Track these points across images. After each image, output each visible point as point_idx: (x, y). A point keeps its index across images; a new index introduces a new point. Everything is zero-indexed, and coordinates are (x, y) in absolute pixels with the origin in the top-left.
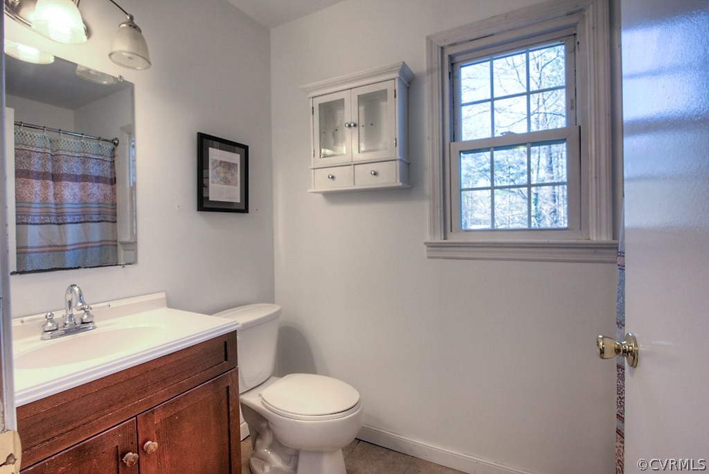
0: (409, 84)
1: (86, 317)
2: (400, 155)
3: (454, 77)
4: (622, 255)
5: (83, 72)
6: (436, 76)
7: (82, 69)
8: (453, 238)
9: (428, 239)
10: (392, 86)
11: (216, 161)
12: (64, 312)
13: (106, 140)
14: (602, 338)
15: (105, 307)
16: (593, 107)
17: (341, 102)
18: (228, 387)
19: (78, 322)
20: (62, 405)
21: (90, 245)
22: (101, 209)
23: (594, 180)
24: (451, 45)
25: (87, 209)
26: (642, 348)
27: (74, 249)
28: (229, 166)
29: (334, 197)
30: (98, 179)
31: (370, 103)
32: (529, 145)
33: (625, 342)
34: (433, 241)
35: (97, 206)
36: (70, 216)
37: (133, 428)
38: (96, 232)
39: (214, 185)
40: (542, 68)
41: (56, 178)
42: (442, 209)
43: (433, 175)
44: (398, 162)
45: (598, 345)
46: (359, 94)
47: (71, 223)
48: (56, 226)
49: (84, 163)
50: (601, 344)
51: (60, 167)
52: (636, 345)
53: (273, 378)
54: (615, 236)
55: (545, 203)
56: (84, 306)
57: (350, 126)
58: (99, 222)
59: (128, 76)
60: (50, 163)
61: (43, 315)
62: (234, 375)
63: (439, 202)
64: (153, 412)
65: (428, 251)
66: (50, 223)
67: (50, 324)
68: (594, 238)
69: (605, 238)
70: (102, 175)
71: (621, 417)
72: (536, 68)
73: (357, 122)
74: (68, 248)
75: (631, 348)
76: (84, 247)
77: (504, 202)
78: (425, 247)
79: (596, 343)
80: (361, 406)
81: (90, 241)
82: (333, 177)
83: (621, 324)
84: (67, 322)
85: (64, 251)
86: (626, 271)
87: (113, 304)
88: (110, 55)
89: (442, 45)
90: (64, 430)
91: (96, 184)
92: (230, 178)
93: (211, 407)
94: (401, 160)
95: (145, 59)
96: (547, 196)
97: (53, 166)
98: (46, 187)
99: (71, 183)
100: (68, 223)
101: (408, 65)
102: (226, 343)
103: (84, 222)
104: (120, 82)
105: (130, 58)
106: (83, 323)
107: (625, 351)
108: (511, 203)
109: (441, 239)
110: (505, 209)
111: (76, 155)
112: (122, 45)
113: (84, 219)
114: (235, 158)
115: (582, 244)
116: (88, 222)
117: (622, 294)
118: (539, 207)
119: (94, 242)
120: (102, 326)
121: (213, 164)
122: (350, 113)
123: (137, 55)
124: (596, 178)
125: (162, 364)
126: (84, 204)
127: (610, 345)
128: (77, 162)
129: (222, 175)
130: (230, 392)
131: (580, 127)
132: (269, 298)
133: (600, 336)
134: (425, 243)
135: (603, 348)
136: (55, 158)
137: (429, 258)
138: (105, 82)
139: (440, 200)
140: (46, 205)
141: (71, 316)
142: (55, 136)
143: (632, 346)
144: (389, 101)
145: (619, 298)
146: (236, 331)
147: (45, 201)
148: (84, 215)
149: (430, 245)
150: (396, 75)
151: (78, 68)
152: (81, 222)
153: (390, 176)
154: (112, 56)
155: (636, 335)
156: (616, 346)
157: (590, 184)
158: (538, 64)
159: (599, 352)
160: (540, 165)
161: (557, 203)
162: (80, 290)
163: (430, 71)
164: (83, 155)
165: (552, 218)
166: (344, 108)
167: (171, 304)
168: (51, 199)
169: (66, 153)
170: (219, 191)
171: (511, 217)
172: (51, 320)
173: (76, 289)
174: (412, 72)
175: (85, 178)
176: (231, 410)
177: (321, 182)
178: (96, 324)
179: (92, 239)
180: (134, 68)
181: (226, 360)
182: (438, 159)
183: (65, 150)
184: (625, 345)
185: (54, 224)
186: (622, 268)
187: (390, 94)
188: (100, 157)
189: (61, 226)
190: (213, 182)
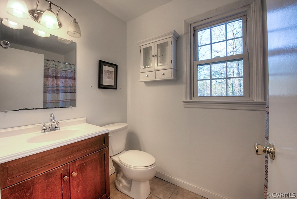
0: (177, 39)
1: (57, 125)
2: (173, 67)
3: (195, 36)
4: (268, 107)
5: (60, 39)
6: (188, 35)
7: (59, 38)
8: (194, 100)
9: (184, 100)
10: (170, 40)
11: (105, 70)
12: (49, 123)
13: (73, 65)
14: (257, 145)
15: (64, 122)
16: (255, 44)
17: (151, 47)
18: (105, 154)
19: (54, 127)
20: (41, 157)
21: (67, 100)
22: (71, 88)
23: (255, 75)
24: (194, 23)
25: (66, 88)
26: (277, 151)
27: (62, 102)
28: (110, 72)
29: (148, 83)
30: (70, 78)
31: (162, 47)
32: (227, 61)
33: (268, 147)
34: (186, 101)
35: (70, 87)
36: (61, 90)
37: (68, 167)
38: (69, 96)
39: (105, 79)
40: (235, 35)
41: (57, 77)
42: (190, 88)
43: (187, 75)
44: (172, 69)
45: (255, 148)
46: (158, 44)
47: (61, 93)
48: (56, 94)
49: (66, 72)
50: (257, 147)
51: (58, 74)
52: (274, 149)
53: (124, 151)
54: (265, 100)
55: (236, 87)
56: (55, 121)
57: (154, 56)
58: (70, 93)
59: (75, 40)
60: (55, 73)
61: (42, 124)
62: (107, 150)
63: (189, 85)
64: (75, 162)
65: (184, 104)
66: (54, 93)
67: (44, 127)
68: (255, 100)
69: (261, 100)
70: (71, 76)
71: (266, 179)
72: (233, 35)
73: (156, 55)
74: (60, 101)
75: (271, 150)
76: (65, 101)
77: (219, 87)
78: (183, 103)
79: (254, 147)
80: (156, 164)
81: (67, 99)
82: (148, 76)
83: (267, 138)
84: (50, 127)
85: (59, 102)
86: (269, 114)
87: (67, 121)
88: (67, 32)
89: (190, 23)
90: (42, 166)
91: (70, 80)
92: (110, 76)
93: (98, 161)
94: (173, 69)
95: (79, 33)
96: (237, 85)
97: (56, 73)
98: (53, 81)
99: (61, 79)
100: (60, 93)
101: (176, 31)
102: (104, 137)
103: (66, 93)
104: (71, 42)
105: (74, 33)
106: (56, 127)
107: (268, 152)
108: (222, 88)
109: (189, 100)
110: (220, 90)
111: (63, 70)
112: (71, 29)
113: (65, 92)
114: (113, 69)
115: (250, 103)
116: (67, 93)
117: (267, 124)
118: (233, 89)
119: (69, 100)
120: (62, 129)
121: (104, 71)
122: (154, 51)
123: (77, 32)
124: (256, 74)
125: (79, 144)
126: (66, 86)
127: (261, 148)
128: (64, 72)
129: (108, 75)
130: (106, 156)
131: (249, 53)
132: (125, 121)
133: (256, 144)
134: (183, 101)
135: (258, 149)
136: (56, 71)
137: (184, 107)
138: (67, 43)
139: (189, 84)
140: (53, 87)
141: (51, 125)
142: (57, 63)
143: (272, 149)
144: (169, 46)
145: (266, 126)
146: (108, 133)
147: (53, 85)
148: (65, 90)
149: (185, 102)
150: (172, 36)
151: (58, 38)
152: (64, 93)
153: (169, 75)
154: (68, 33)
155: (274, 144)
156: (264, 149)
157: (254, 77)
158: (233, 34)
159: (256, 151)
160: (234, 72)
161: (241, 88)
162: (54, 116)
163: (186, 34)
164: (65, 70)
165: (239, 93)
166: (152, 49)
167: (88, 122)
168: (55, 85)
169: (60, 69)
170: (106, 81)
171: (222, 93)
172: (45, 126)
173: (53, 115)
174: (178, 34)
175: (66, 78)
176: (106, 162)
177: (144, 78)
178: (60, 128)
179: (68, 99)
180: (76, 37)
181: (104, 143)
182: (188, 68)
183: (60, 68)
184: (269, 149)
185: (56, 93)
186: (268, 113)
187: (170, 43)
188: (71, 71)
189: (58, 94)
190: (104, 78)
